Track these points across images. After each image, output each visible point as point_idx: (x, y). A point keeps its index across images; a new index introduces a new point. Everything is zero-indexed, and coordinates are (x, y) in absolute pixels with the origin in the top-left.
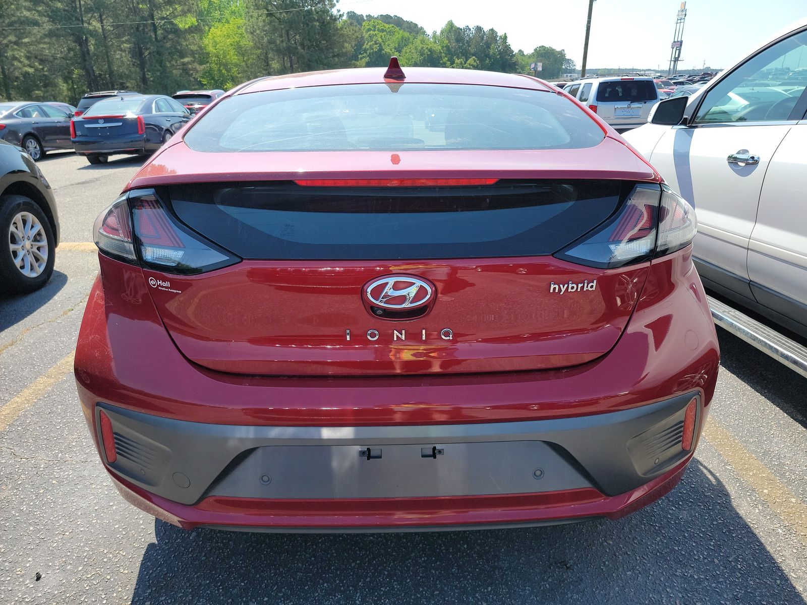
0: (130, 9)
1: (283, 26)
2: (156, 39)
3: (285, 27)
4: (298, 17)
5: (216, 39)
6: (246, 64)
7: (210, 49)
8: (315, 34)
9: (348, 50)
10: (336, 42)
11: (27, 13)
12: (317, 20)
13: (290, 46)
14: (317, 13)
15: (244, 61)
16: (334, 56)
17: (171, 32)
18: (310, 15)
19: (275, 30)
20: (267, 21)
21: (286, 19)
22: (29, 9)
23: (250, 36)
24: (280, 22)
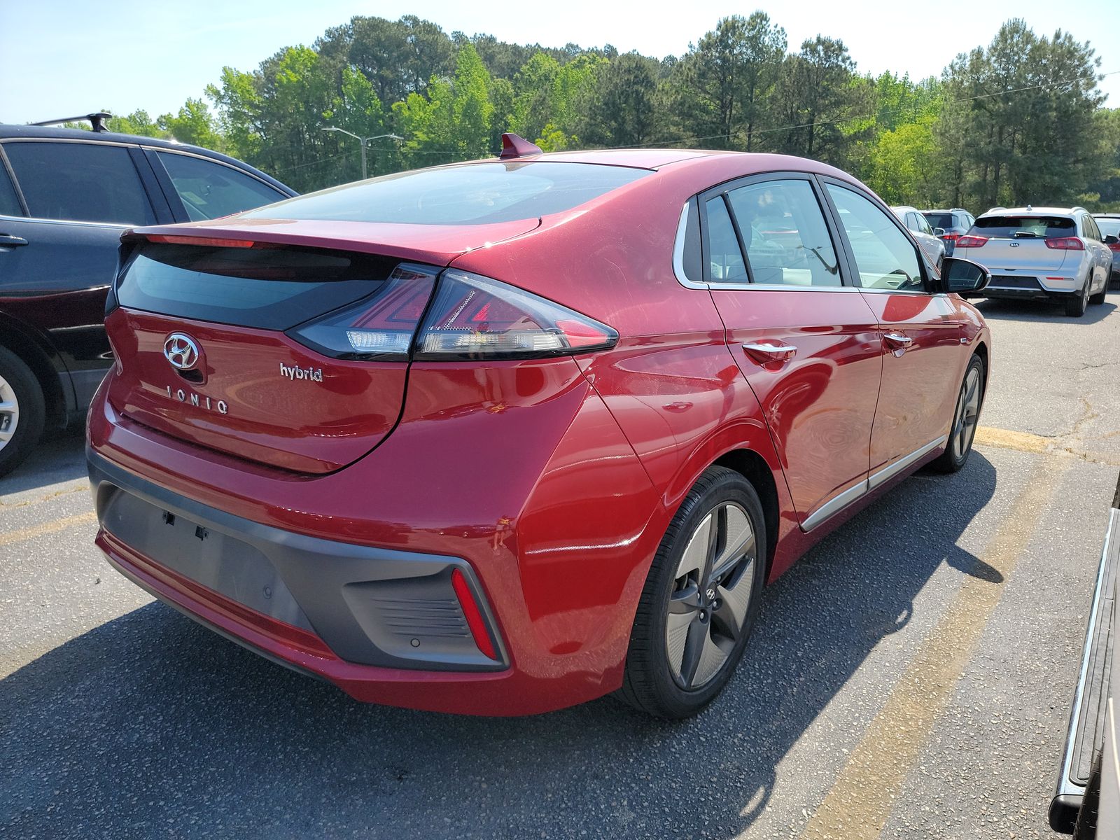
0: (787, 115)
1: (994, 122)
2: (810, 149)
3: (997, 123)
4: (1022, 106)
5: (889, 146)
6: (925, 178)
7: (879, 160)
8: (1048, 128)
9: (1105, 150)
10: (1084, 140)
11: (673, 129)
12: (1056, 109)
13: (999, 149)
14: (1058, 98)
15: (922, 173)
16: (1077, 161)
17: (830, 141)
18: (1044, 102)
19: (981, 127)
20: (970, 116)
21: (1001, 110)
22: (676, 124)
23: (939, 138)
24: (991, 115)
